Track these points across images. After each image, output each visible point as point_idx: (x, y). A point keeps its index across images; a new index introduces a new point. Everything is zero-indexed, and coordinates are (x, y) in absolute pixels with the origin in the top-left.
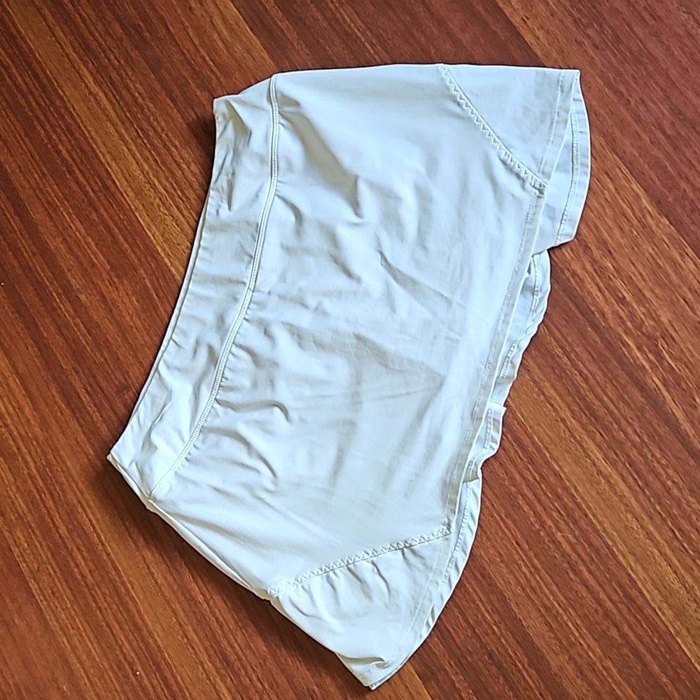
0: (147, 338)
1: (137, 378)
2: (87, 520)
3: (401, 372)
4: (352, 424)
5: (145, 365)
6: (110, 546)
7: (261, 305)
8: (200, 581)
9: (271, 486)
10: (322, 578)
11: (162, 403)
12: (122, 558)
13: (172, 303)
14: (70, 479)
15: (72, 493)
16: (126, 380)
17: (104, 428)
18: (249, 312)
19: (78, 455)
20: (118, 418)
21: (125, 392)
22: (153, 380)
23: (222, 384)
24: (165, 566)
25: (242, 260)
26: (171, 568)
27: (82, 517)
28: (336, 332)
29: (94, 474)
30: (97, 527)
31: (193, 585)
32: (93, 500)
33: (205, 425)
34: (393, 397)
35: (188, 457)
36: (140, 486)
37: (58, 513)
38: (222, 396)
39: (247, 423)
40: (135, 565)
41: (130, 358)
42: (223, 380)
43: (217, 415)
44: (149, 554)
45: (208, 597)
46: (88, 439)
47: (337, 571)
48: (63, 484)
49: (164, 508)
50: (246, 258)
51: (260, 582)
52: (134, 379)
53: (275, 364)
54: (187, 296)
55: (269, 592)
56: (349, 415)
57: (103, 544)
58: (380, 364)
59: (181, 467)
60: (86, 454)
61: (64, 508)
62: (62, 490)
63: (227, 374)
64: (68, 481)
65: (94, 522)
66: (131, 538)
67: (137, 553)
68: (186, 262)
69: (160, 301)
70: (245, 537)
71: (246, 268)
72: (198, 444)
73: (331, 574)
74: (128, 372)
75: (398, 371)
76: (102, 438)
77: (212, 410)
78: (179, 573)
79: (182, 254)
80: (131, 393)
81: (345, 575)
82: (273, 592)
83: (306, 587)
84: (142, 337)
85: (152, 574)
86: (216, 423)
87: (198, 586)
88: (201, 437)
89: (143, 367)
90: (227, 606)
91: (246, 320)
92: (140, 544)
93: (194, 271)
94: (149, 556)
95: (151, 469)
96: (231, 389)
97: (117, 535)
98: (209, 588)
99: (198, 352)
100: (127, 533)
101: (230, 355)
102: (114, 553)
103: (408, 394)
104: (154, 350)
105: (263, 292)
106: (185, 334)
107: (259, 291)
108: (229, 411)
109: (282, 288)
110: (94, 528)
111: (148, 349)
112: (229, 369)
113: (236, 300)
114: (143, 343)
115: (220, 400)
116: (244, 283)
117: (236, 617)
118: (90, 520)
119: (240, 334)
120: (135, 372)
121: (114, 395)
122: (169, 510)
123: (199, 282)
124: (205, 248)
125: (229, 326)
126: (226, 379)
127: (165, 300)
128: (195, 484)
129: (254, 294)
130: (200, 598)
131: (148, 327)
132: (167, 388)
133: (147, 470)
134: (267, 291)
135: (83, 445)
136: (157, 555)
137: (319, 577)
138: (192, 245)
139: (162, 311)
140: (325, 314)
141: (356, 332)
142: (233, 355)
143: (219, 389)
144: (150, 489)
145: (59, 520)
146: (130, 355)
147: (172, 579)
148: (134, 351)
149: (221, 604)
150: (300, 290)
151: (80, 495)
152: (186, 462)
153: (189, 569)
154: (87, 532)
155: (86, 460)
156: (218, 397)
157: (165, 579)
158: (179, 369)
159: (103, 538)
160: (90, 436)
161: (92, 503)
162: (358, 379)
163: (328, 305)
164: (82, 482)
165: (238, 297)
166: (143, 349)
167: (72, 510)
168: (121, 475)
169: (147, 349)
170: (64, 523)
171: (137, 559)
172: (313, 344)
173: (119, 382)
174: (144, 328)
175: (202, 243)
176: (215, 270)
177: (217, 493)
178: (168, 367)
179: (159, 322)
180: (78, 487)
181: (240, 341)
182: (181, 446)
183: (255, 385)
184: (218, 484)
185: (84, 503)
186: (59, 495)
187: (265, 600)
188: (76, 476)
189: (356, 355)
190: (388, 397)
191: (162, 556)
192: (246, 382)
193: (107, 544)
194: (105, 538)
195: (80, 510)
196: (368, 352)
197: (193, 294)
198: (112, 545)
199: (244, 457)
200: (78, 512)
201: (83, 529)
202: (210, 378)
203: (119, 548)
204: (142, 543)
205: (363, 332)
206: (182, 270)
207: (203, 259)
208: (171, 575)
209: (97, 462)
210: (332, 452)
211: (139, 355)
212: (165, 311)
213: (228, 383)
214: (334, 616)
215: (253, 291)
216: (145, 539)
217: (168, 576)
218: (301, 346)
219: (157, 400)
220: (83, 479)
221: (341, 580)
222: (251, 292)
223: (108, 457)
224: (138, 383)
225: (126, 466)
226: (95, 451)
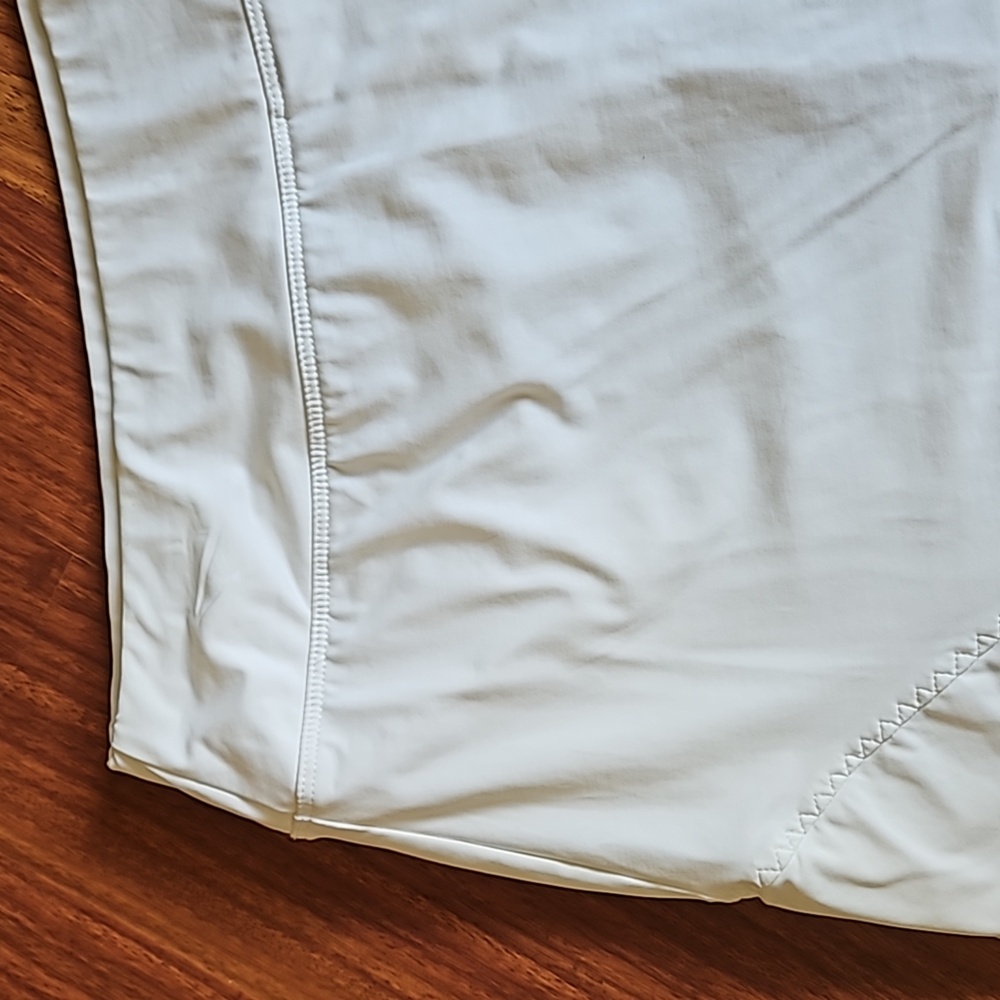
0: (37, 401)
1: (69, 522)
2: (130, 943)
3: (852, 121)
4: (763, 339)
5: (73, 476)
6: (232, 976)
7: (334, 142)
8: (523, 940)
9: (611, 614)
10: (866, 772)
11: (184, 548)
12: (280, 986)
13: (57, 271)
14: (25, 868)
15: (52, 899)
16: (38, 540)
17: (45, 695)
18: (305, 180)
19: (12, 798)
20: (72, 649)
21: (55, 572)
22: (124, 501)
23: (330, 414)
24: (408, 950)
25: (207, 42)
26: (429, 947)
27: (113, 942)
28: (606, 103)
29: (83, 823)
30: (167, 947)
31: (510, 959)
32: (120, 887)
33: (336, 547)
34: (854, 206)
35: (334, 651)
36: (248, 795)
37: (39, 964)
38: (345, 447)
39: (459, 483)
40: (322, 987)
41: (17, 477)
42: (330, 402)
43: (357, 505)
44: (350, 943)
45: (567, 965)
46: (18, 744)
47: (903, 734)
48: (12, 888)
49: (350, 816)
50: (219, 29)
51: (719, 867)
52: (61, 527)
53: (470, 281)
54: (96, 224)
55: (758, 882)
56: (741, 320)
57: (207, 981)
58: (778, 130)
59: (331, 688)
60: (34, 784)
61: (49, 946)
62: (17, 905)
63: (336, 379)
64: (21, 876)
65: (153, 939)
66: (277, 926)
67: (315, 956)
68: (36, 136)
69: (21, 280)
70: (608, 775)
71: (235, 57)
72: (343, 606)
73: (889, 750)
74: (32, 519)
75: (842, 124)
76: (55, 723)
77: (337, 500)
78: (456, 948)
79: (13, 119)
80: (73, 569)
81: (925, 733)
82: (769, 875)
83: (841, 814)
84: (22, 403)
85: (385, 986)
86: (368, 525)
87: (526, 955)
88: (340, 584)
89: (68, 483)
90: (630, 962)
91: (309, 205)
92: (309, 932)
93: (80, 144)
94: (350, 947)
95: (259, 736)
96: (364, 416)
97: (237, 941)
98: (559, 942)
99: (215, 363)
100: (259, 922)
101: (317, 322)
102: (251, 986)
103: (895, 176)
104: (75, 423)
105: (319, 104)
106: (145, 333)
107: (306, 105)
108: (388, 478)
109: (372, 64)
110: (160, 953)
111: (56, 427)
112: (334, 362)
113: (249, 164)
114: (32, 419)
115: (344, 463)
116: (250, 105)
117: (668, 977)
118: (138, 940)
119: (318, 253)
120: (55, 509)
121: (27, 596)
122: (366, 815)
123: (111, 169)
124: (78, 64)
125: (272, 247)
126: (339, 395)
127: (31, 273)
128: (402, 710)
129: (294, 121)
130: (546, 978)
131: (23, 371)
132: (176, 503)
133: (247, 744)
134: (326, 93)
135: (12, 767)
136: (372, 935)
137: (856, 775)
138: (30, 76)
139: (39, 304)
140: (545, 69)
141: (669, 72)
142: (327, 318)
143: (327, 435)
144: (288, 790)
145: (55, 982)
146: (12, 469)
147: (446, 971)
148: (19, 455)
149: (608, 965)
150: (431, 39)
151: (75, 894)
152: (332, 668)
153: (476, 925)
154: (146, 972)
155: (43, 800)
156: (335, 457)
157: (427, 979)
158: (182, 438)
159: (200, 966)
160: (19, 733)
161: (120, 898)
162: (725, 208)
163: (536, 41)
164: (62, 858)
165: (252, 151)
166: (41, 435)
167: (73, 942)
168: (176, 792)
169: (53, 431)
170: (69, 981)
171: (321, 971)
172: (549, 174)
173: (20, 555)
174: (12, 375)
175: (57, 52)
176: (138, 110)
177: (473, 705)
178: (148, 445)
179: (50, 343)
180: (56, 876)
181: (324, 269)
182: (298, 637)
183: (429, 370)
184: (467, 679)
185: (98, 907)
186: (16, 920)
187: (742, 900)
188: (37, 853)
189: (692, 143)
190: (840, 214)
191: (384, 929)
192: (399, 376)
193: (218, 975)
194: (206, 962)
195: (97, 929)
196: (726, 115)
197: (110, 211)
198: (233, 970)
199: (499, 576)
200: (96, 937)
201: (133, 972)
202: (290, 416)
203: (259, 969)
204: (314, 926)
205: (694, 60)
206: (35, 163)
207: (90, 98)
208: (437, 961)
209: (79, 790)
210: (735, 444)
211: (40, 457)
212: (50, 301)
213: (350, 403)
214: (956, 849)
215: (287, 118)
216: (316, 912)
217: (431, 970)
218: (514, 195)
219: (168, 548)
220: (62, 851)
221: (924, 752)
222: (283, 120)
223: (111, 764)
224: (81, 534)
225: (178, 760)
226: (54, 764)
